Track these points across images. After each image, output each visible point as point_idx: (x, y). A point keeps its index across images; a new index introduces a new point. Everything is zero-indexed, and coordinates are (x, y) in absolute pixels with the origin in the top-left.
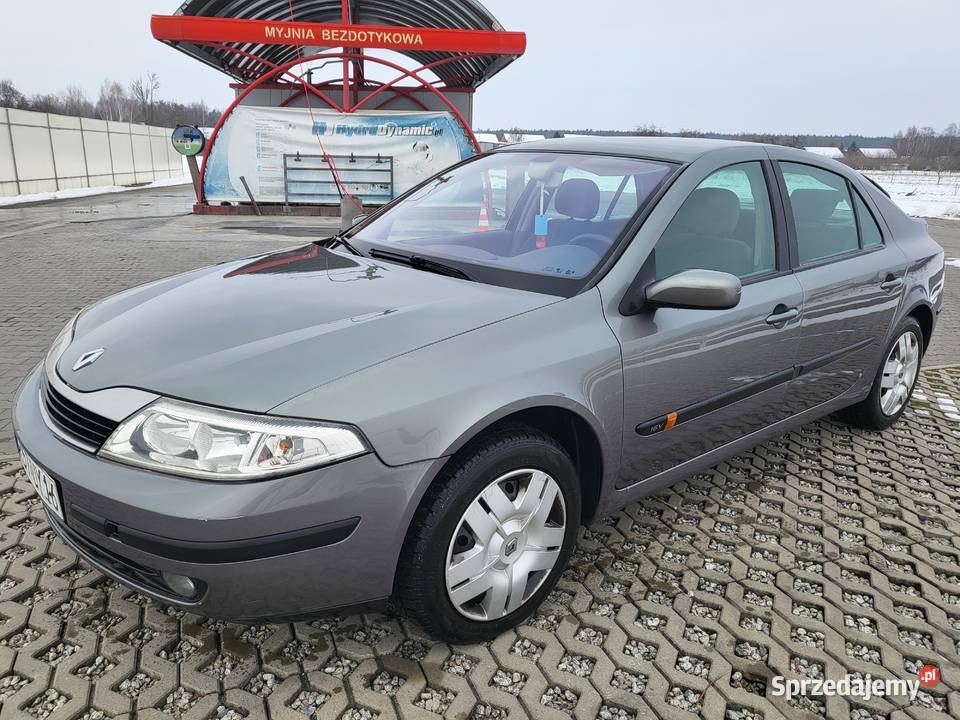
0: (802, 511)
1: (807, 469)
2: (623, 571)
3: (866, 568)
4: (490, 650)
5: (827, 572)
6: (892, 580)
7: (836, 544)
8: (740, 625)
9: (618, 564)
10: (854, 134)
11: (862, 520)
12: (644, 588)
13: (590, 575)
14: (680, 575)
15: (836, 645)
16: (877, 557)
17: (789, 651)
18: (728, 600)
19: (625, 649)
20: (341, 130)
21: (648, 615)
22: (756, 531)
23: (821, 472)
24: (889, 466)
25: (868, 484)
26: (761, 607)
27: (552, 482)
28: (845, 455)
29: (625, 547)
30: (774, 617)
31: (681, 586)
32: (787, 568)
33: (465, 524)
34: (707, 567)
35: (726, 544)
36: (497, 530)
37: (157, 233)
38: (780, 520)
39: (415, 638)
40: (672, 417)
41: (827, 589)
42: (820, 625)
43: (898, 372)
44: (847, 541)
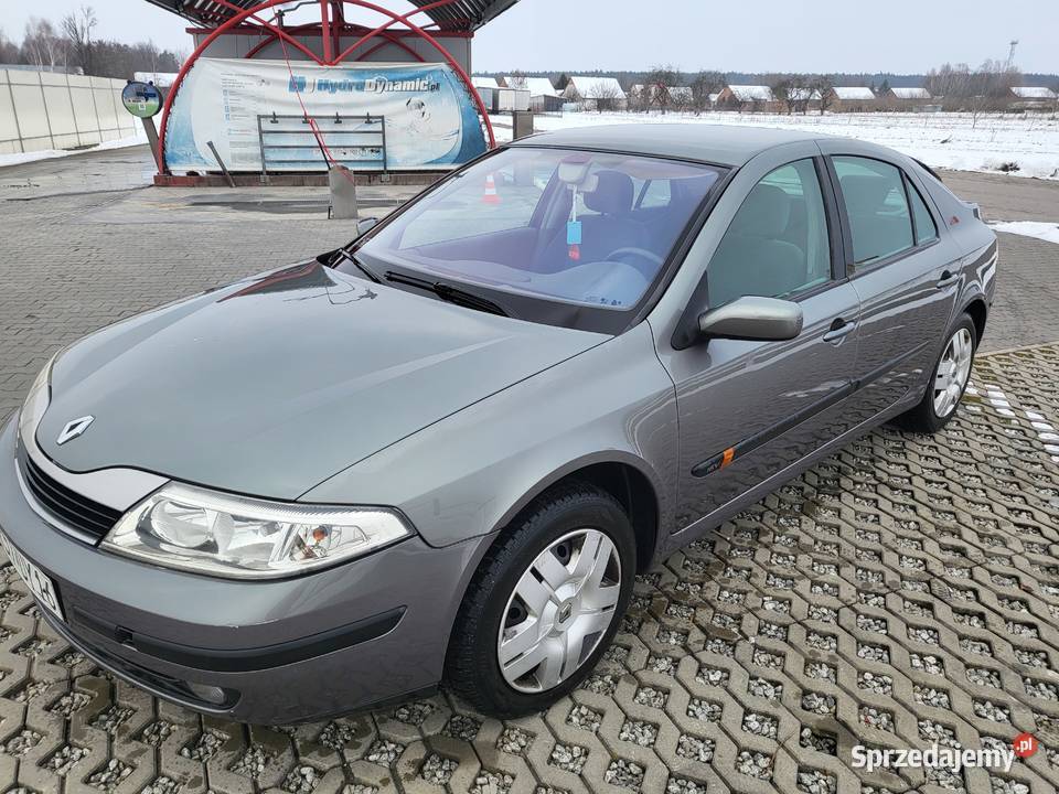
0: (859, 534)
1: (861, 483)
2: (679, 618)
3: (929, 598)
4: (545, 721)
5: (890, 606)
6: (955, 610)
7: (897, 572)
8: (805, 672)
9: (673, 609)
10: (885, 72)
11: (921, 541)
12: (703, 637)
13: (644, 625)
14: (738, 618)
15: (904, 690)
16: (939, 585)
17: (857, 700)
18: (791, 644)
19: (688, 710)
20: (323, 86)
21: (709, 668)
22: (814, 560)
23: (875, 486)
24: (944, 475)
25: (925, 499)
26: (825, 651)
27: (606, 539)
28: (899, 464)
29: (679, 588)
30: (841, 663)
31: (741, 632)
32: (849, 603)
33: (517, 596)
34: (766, 607)
35: (784, 578)
36: (551, 598)
37: (114, 213)
38: (838, 547)
39: (463, 712)
40: (729, 453)
41: (891, 625)
42: (887, 668)
43: (952, 371)
44: (908, 568)
